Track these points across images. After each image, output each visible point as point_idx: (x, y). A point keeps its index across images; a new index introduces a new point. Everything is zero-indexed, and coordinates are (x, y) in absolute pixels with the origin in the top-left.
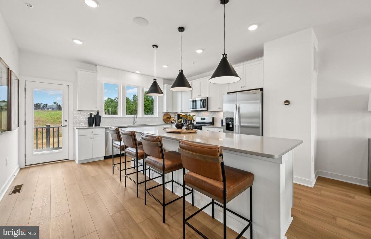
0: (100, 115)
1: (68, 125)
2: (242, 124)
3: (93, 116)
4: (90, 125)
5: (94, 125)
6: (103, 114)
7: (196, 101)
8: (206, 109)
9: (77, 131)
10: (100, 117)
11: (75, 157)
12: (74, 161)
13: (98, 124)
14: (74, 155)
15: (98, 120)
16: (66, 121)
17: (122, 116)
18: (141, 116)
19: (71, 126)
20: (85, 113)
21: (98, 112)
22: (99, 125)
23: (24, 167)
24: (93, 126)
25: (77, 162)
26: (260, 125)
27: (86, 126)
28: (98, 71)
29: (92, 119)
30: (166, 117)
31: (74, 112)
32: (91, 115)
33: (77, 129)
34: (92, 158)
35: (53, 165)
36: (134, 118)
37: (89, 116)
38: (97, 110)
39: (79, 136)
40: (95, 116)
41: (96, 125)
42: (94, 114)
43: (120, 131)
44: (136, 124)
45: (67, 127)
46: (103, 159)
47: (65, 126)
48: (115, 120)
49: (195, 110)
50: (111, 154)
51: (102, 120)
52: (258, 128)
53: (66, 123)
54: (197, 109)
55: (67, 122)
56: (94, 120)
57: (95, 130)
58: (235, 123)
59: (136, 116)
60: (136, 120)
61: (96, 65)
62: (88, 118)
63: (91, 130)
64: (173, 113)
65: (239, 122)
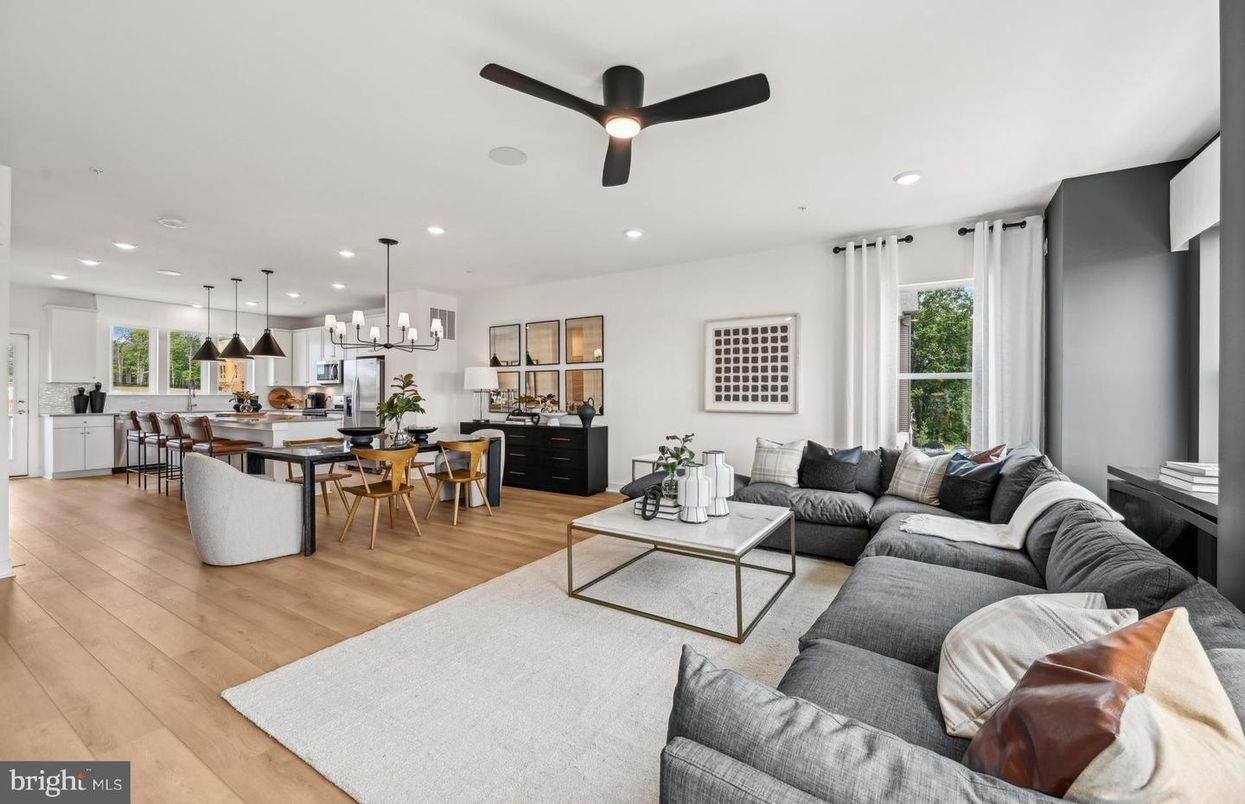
0: (102, 391)
1: (26, 410)
2: (361, 409)
3: (86, 393)
4: (80, 410)
5: (88, 410)
6: (110, 391)
8: (338, 382)
9: (49, 419)
10: (103, 395)
11: (45, 472)
12: (41, 477)
13: (97, 408)
15: (98, 401)
16: (22, 402)
17: (158, 393)
18: (209, 393)
19: (33, 413)
20: (69, 386)
21: (98, 386)
22: (101, 411)
24: (85, 412)
25: (49, 477)
27: (70, 411)
28: (99, 308)
29: (82, 398)
30: (275, 396)
31: (42, 386)
32: (81, 391)
33: (49, 416)
34: (83, 469)
36: (189, 397)
37: (76, 393)
38: (94, 381)
39: (53, 429)
40: (90, 392)
41: (93, 411)
42: (88, 390)
44: (194, 409)
45: (25, 415)
46: (110, 472)
47: (21, 412)
48: (140, 401)
49: (324, 382)
50: (133, 462)
51: (107, 400)
54: (330, 382)
55: (25, 404)
56: (89, 401)
57: (91, 420)
58: (353, 405)
59: (197, 393)
60: (194, 401)
61: (94, 295)
62: (74, 397)
63: (80, 419)
64: (293, 387)
65: (358, 405)
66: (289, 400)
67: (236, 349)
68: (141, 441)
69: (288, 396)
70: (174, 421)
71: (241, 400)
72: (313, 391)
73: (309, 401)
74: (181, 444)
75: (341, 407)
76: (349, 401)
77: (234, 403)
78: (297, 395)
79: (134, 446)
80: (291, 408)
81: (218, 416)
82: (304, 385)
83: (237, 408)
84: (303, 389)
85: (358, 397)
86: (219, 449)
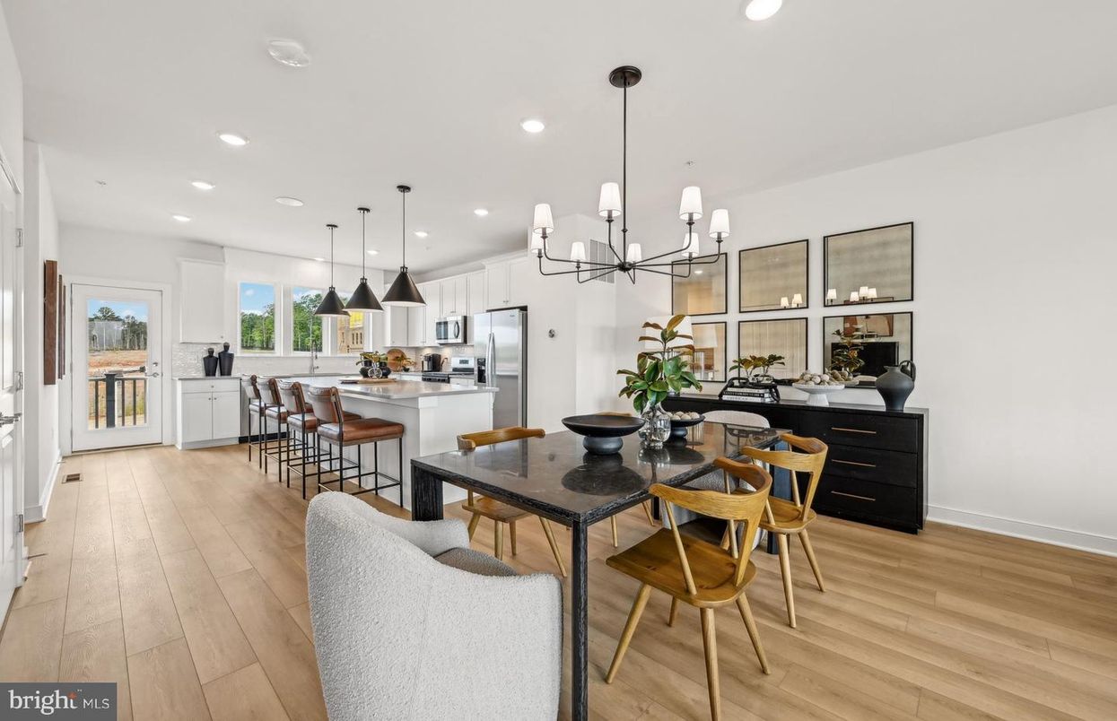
0: (230, 351)
1: (159, 372)
2: (497, 373)
3: (215, 355)
4: (210, 372)
5: (218, 373)
6: (236, 350)
7: (446, 323)
9: (179, 384)
10: (231, 357)
11: (176, 440)
12: (173, 446)
13: (226, 372)
14: (174, 435)
15: (227, 364)
16: (156, 364)
17: (282, 355)
18: (331, 355)
19: (167, 375)
20: (199, 347)
21: (226, 347)
22: (229, 374)
23: (70, 454)
24: (214, 375)
25: (179, 447)
26: (519, 373)
27: (201, 374)
28: (226, 261)
29: (212, 360)
30: (392, 357)
31: (174, 346)
32: (211, 352)
33: (180, 379)
34: (211, 438)
35: (129, 453)
36: (312, 358)
37: (206, 355)
38: (223, 342)
39: (183, 394)
40: (219, 354)
41: (222, 374)
42: (218, 350)
43: (278, 384)
44: (316, 372)
45: (159, 378)
46: (236, 441)
47: (155, 375)
49: (443, 341)
50: (255, 431)
51: (235, 363)
52: (516, 377)
53: (157, 369)
54: (450, 341)
55: (159, 366)
56: (218, 364)
57: (220, 384)
58: (488, 369)
59: (319, 354)
60: (316, 363)
61: (222, 247)
62: (204, 359)
63: (210, 382)
64: (407, 348)
65: (494, 367)
66: (404, 362)
67: (364, 298)
68: (262, 412)
69: (403, 357)
70: (296, 391)
71: (368, 363)
72: (429, 352)
73: (426, 363)
74: (304, 422)
75: (469, 371)
76: (481, 363)
77: (361, 366)
78: (410, 356)
79: (256, 416)
80: (407, 370)
81: (344, 383)
82: (420, 345)
83: (364, 373)
84: (417, 349)
85: (494, 358)
86: (352, 435)
